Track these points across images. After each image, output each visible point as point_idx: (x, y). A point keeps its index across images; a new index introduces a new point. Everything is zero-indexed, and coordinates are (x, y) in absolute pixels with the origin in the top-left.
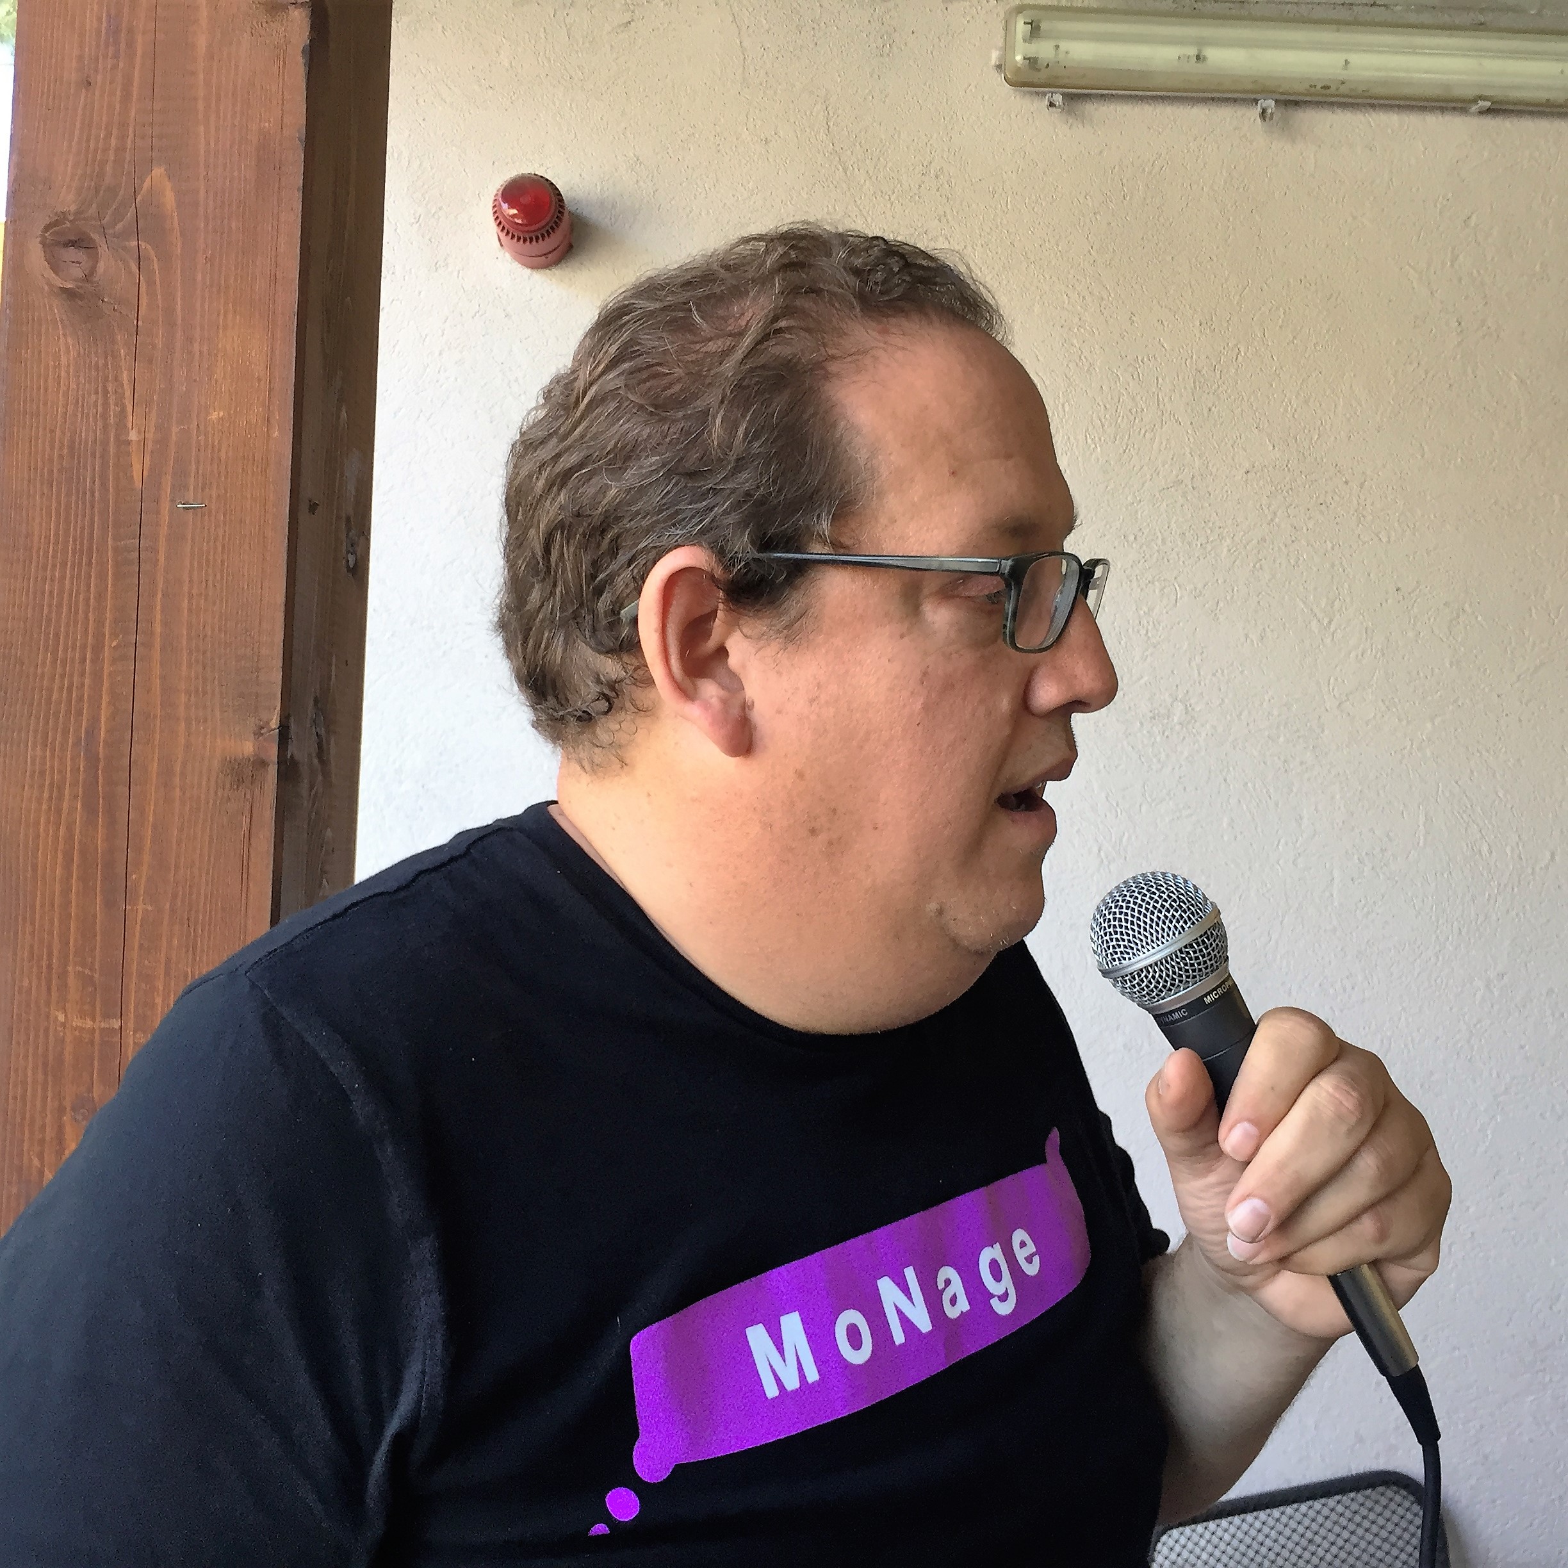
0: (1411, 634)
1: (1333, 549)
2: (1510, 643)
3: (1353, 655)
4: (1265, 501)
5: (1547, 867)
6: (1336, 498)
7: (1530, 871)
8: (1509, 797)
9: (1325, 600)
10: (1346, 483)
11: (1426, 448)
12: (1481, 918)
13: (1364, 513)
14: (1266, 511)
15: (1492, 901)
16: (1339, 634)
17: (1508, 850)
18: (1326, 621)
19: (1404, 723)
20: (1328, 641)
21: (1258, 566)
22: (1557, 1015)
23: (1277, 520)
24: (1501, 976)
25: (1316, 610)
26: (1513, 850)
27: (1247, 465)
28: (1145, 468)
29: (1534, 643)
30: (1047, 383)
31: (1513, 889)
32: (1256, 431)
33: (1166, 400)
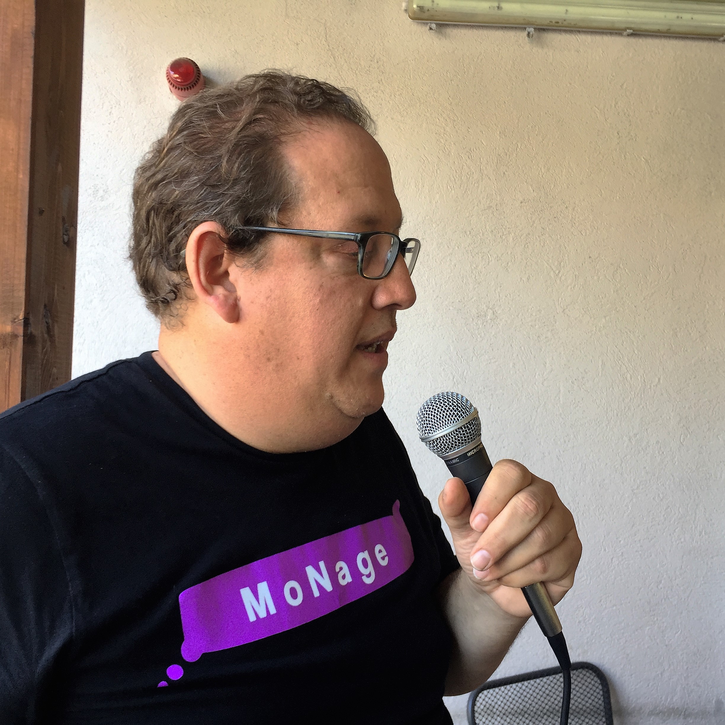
0: (596, 278)
1: (560, 238)
2: (640, 282)
3: (569, 287)
4: (529, 215)
5: (656, 385)
6: (562, 215)
7: (649, 387)
8: (639, 353)
9: (557, 262)
10: (567, 208)
11: (603, 192)
12: (627, 408)
13: (575, 222)
14: (530, 221)
15: (632, 401)
16: (563, 278)
17: (639, 377)
18: (557, 272)
19: (593, 319)
20: (558, 281)
21: (526, 246)
22: (661, 453)
23: (535, 225)
24: (635, 435)
25: (553, 267)
26: (641, 376)
27: (521, 199)
28: (475, 200)
29: (651, 282)
30: (429, 160)
31: (641, 395)
32: (525, 184)
33: (484, 168)
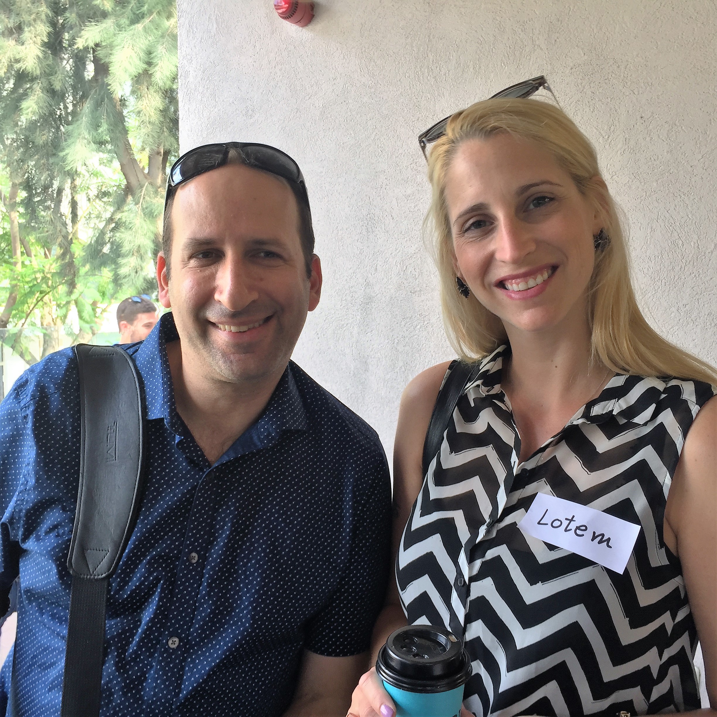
0: (648, 139)
1: (611, 101)
2: (699, 139)
3: (619, 152)
4: (579, 81)
5: (712, 252)
6: (613, 75)
7: (703, 254)
8: (694, 217)
9: (606, 126)
10: (618, 67)
11: (659, 43)
12: (677, 278)
13: (627, 81)
14: (580, 86)
15: (682, 270)
16: (613, 142)
17: (692, 244)
18: (606, 137)
19: (643, 184)
20: (607, 147)
21: (575, 114)
22: (713, 325)
23: (585, 90)
24: (685, 305)
25: (602, 132)
26: (694, 243)
27: (572, 65)
28: (526, 74)
29: (712, 138)
30: (486, 40)
31: (693, 263)
32: (576, 48)
33: (536, 39)
